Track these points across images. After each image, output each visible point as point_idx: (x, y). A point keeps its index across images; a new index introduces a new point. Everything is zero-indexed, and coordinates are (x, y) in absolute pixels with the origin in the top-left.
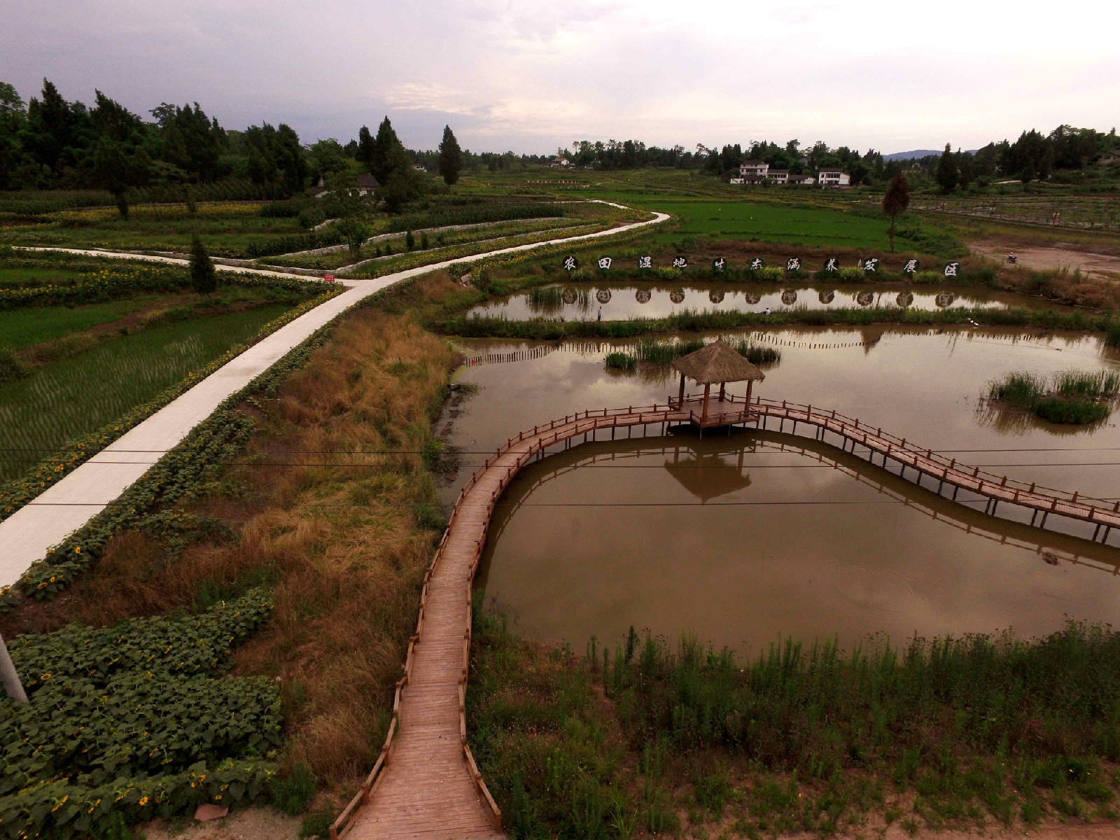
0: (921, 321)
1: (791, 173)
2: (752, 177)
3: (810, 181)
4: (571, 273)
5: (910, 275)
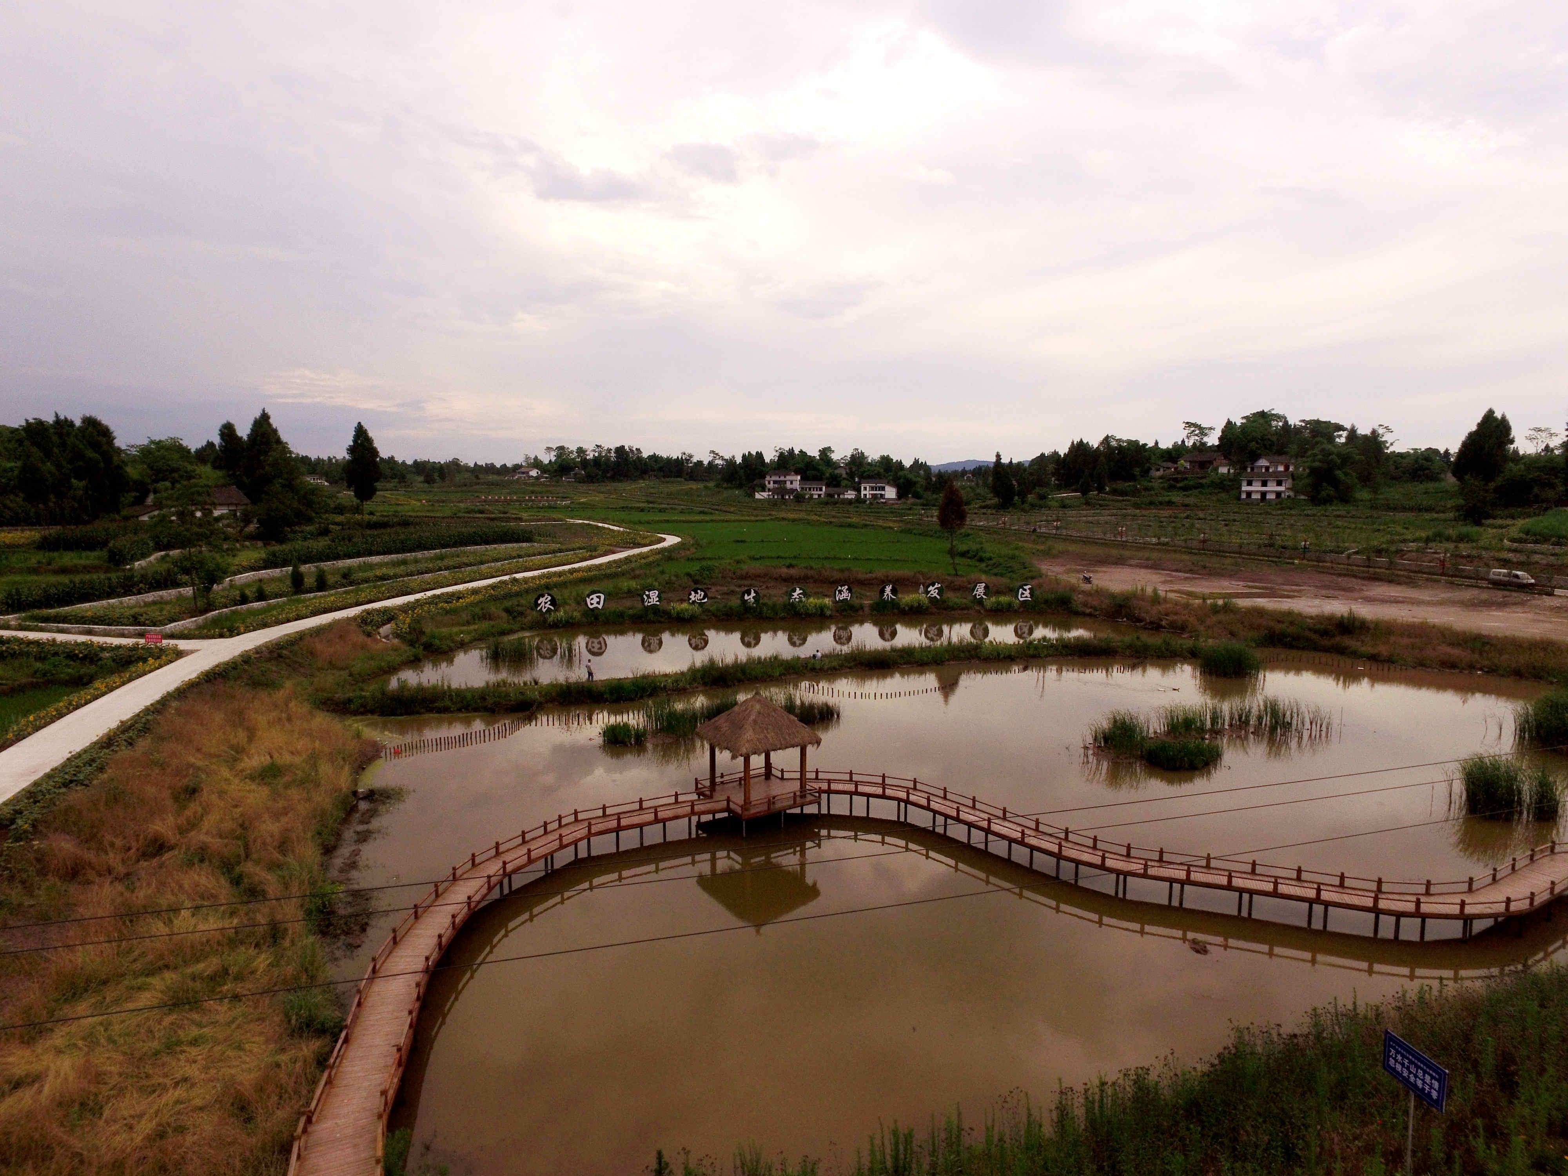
0: (1002, 656)
1: (827, 486)
2: (781, 490)
3: (850, 495)
4: (547, 616)
5: (980, 602)
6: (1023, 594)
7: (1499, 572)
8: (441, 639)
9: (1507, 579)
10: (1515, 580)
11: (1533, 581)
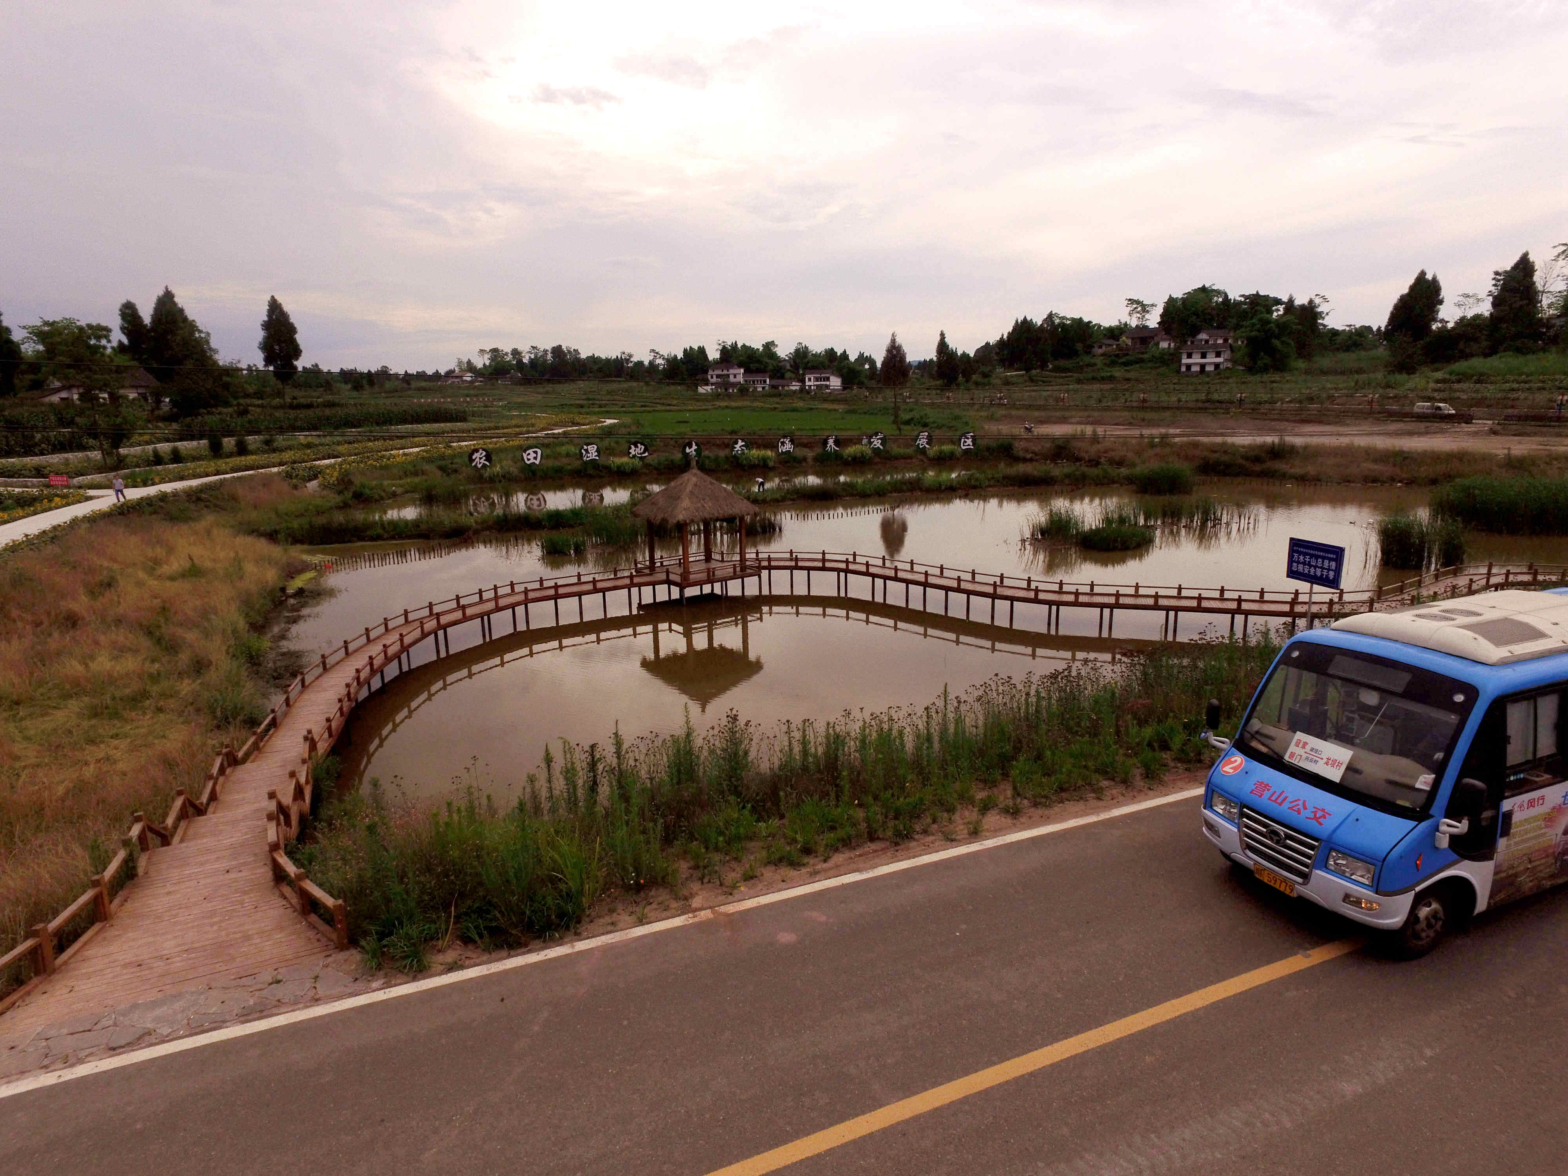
0: (943, 487)
1: (771, 378)
2: (725, 384)
3: (795, 386)
4: (483, 471)
5: (923, 451)
6: (965, 442)
7: (1422, 406)
8: (372, 489)
9: (1429, 411)
10: (1438, 412)
11: (1454, 412)
